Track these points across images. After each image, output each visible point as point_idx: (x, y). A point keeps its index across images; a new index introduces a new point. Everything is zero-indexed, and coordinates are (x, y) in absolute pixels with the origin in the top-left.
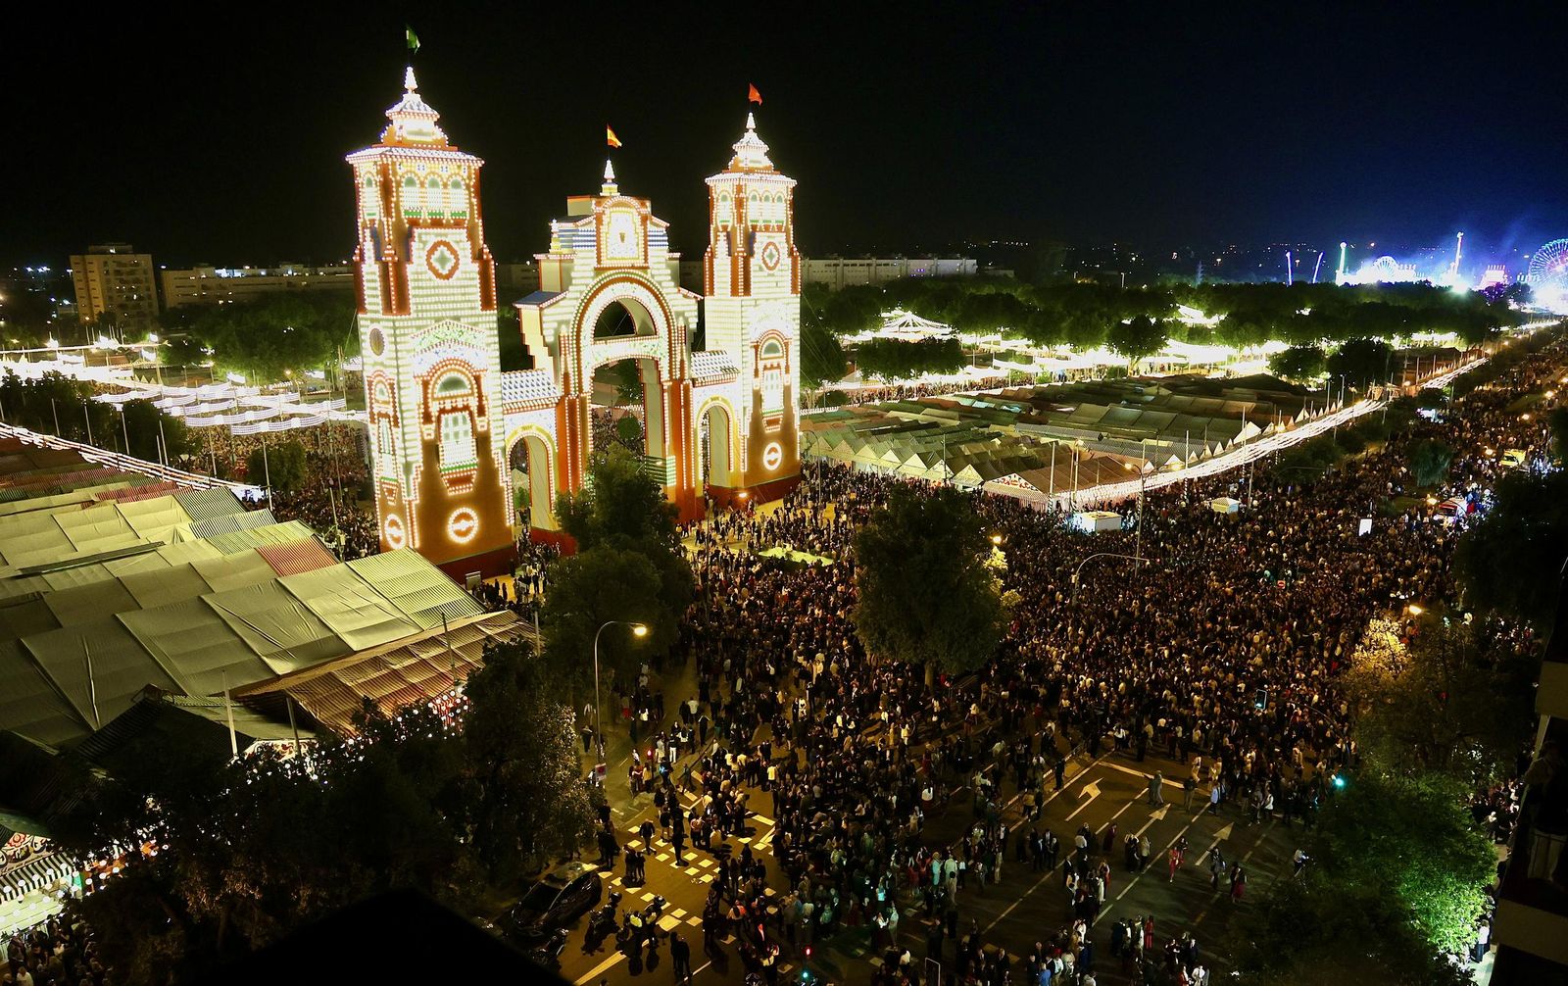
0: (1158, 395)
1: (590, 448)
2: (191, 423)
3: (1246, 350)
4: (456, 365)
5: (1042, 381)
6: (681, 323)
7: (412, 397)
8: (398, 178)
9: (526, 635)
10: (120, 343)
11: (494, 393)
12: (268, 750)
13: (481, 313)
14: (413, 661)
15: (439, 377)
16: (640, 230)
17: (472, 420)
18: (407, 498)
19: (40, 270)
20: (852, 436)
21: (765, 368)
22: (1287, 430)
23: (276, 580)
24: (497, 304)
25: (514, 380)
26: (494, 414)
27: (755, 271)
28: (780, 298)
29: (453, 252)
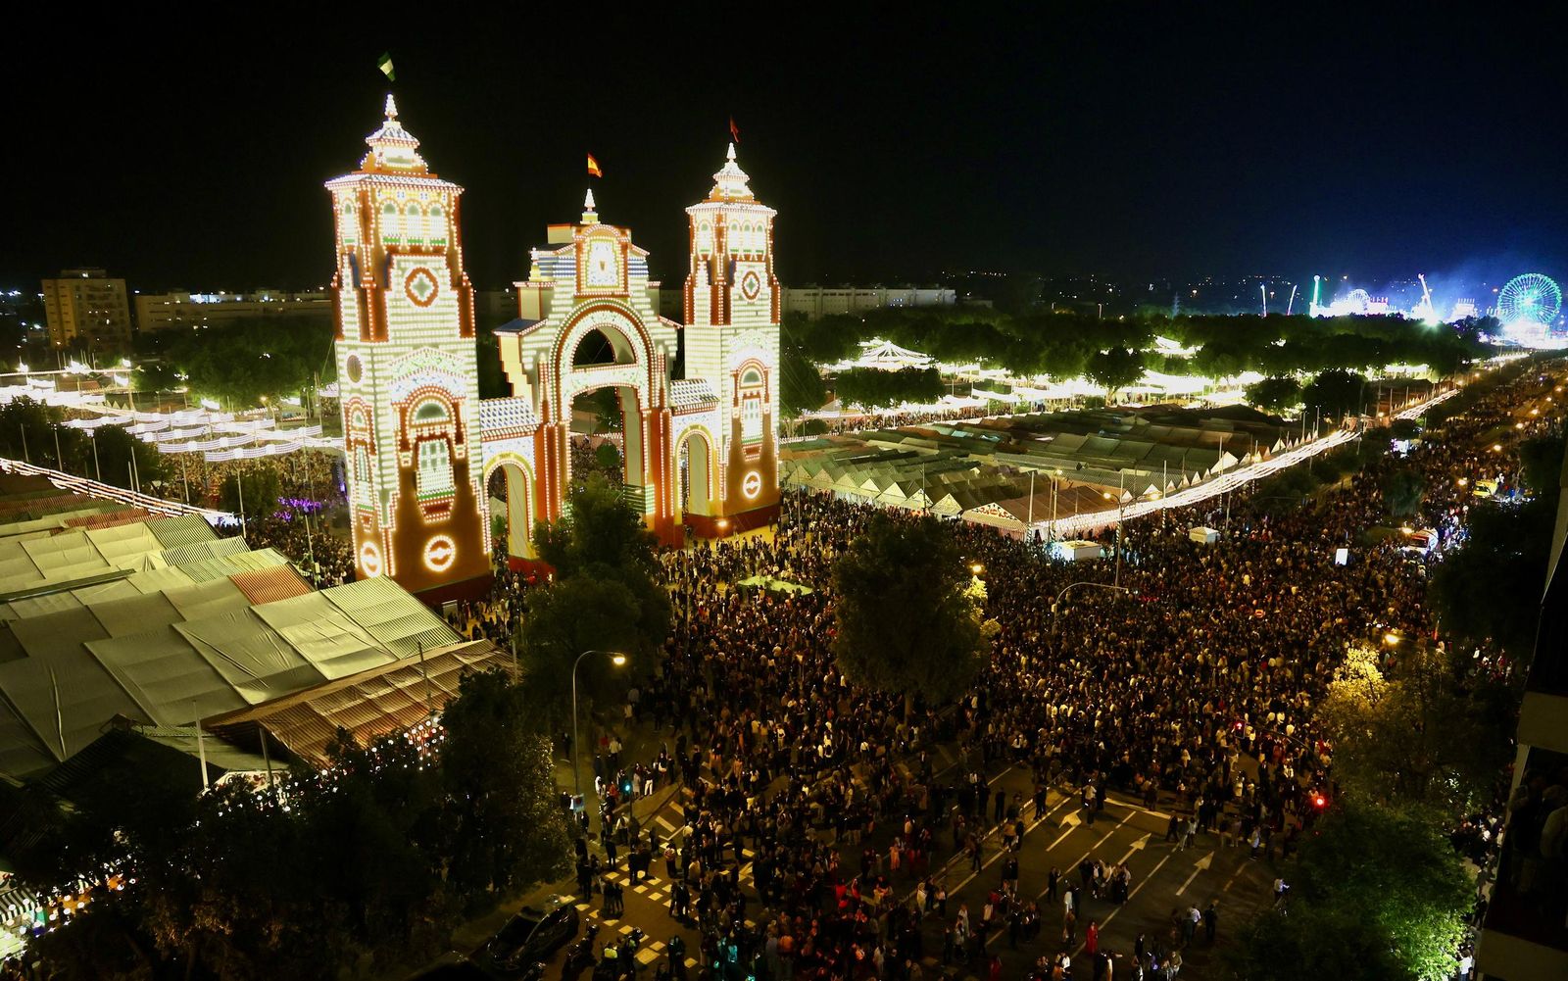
0: (1135, 425)
1: (569, 477)
2: (163, 449)
3: (1223, 381)
4: (434, 392)
5: (1021, 411)
6: (661, 351)
7: (389, 423)
8: (377, 205)
9: (504, 664)
10: (92, 368)
11: (472, 421)
12: (239, 781)
13: (460, 340)
14: (388, 690)
15: (416, 405)
16: (620, 258)
17: (450, 447)
18: (383, 526)
19: (11, 294)
20: (831, 465)
21: (745, 397)
22: (1263, 460)
23: (250, 609)
24: (476, 332)
25: (491, 408)
26: (472, 441)
27: (735, 300)
28: (759, 327)
29: (432, 279)
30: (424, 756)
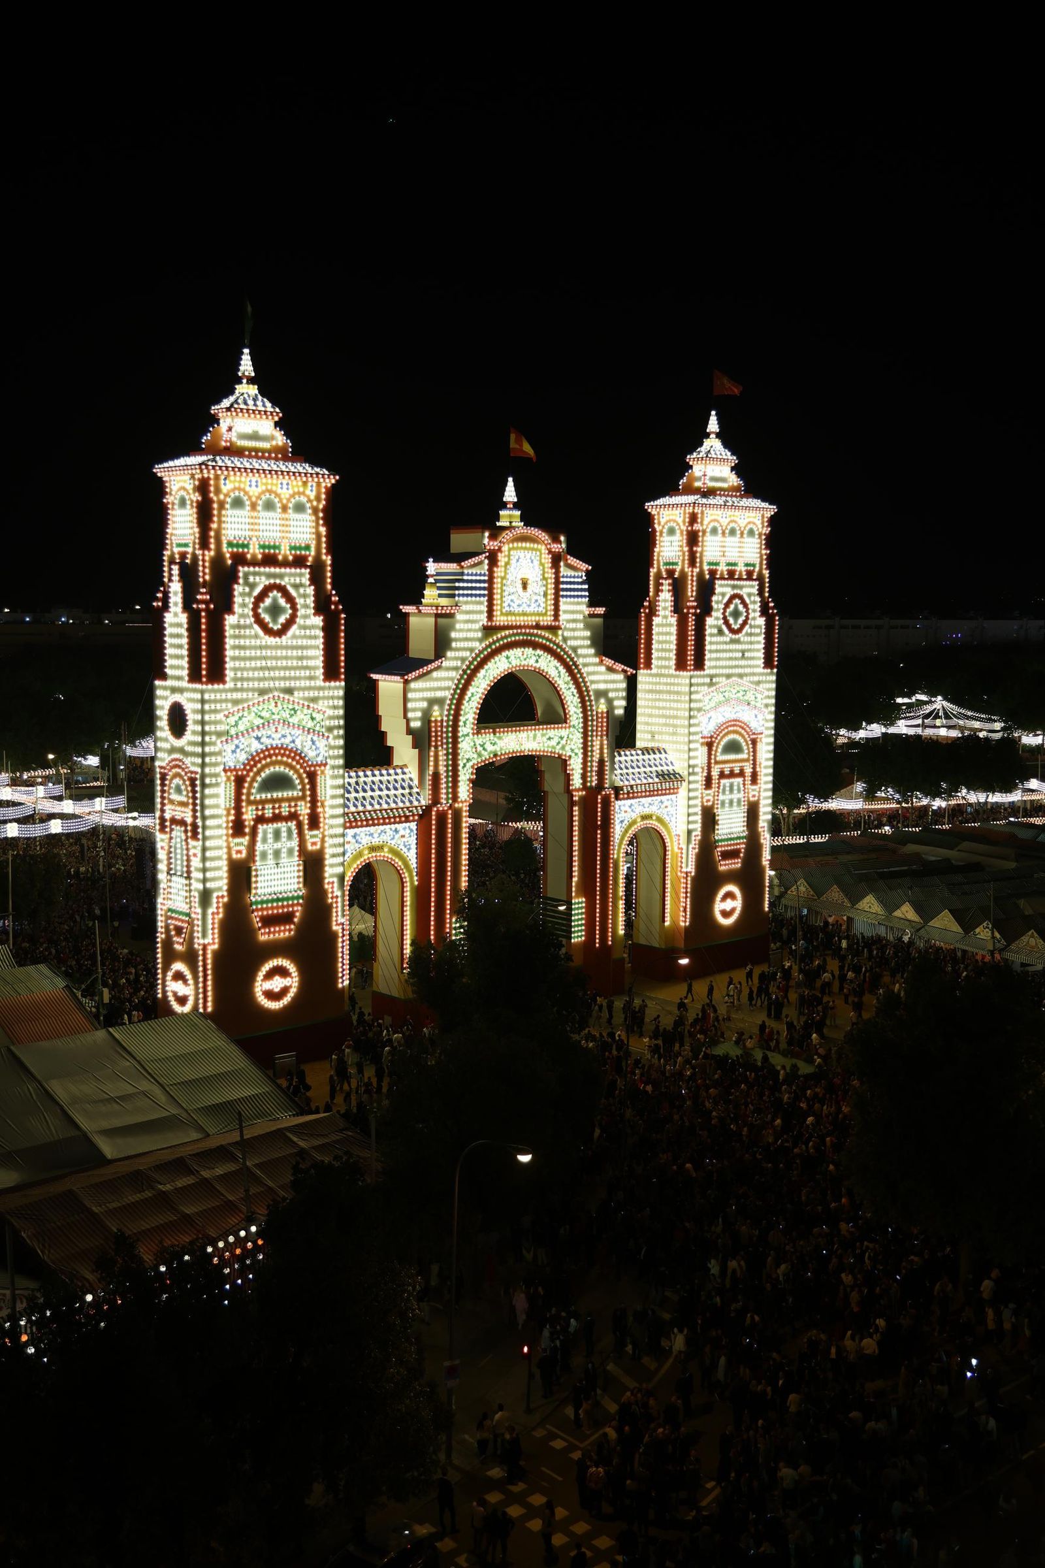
1: (464, 883)
4: (283, 755)
6: (603, 707)
7: (220, 797)
8: (222, 497)
9: (358, 1151)
11: (333, 797)
13: (322, 684)
14: (190, 1180)
15: (258, 773)
16: (550, 574)
18: (201, 941)
20: (848, 879)
21: (722, 775)
23: (9, 1049)
24: (346, 673)
25: (362, 780)
26: (332, 827)
27: (712, 635)
28: (746, 675)
29: (290, 599)
30: (233, 1285)
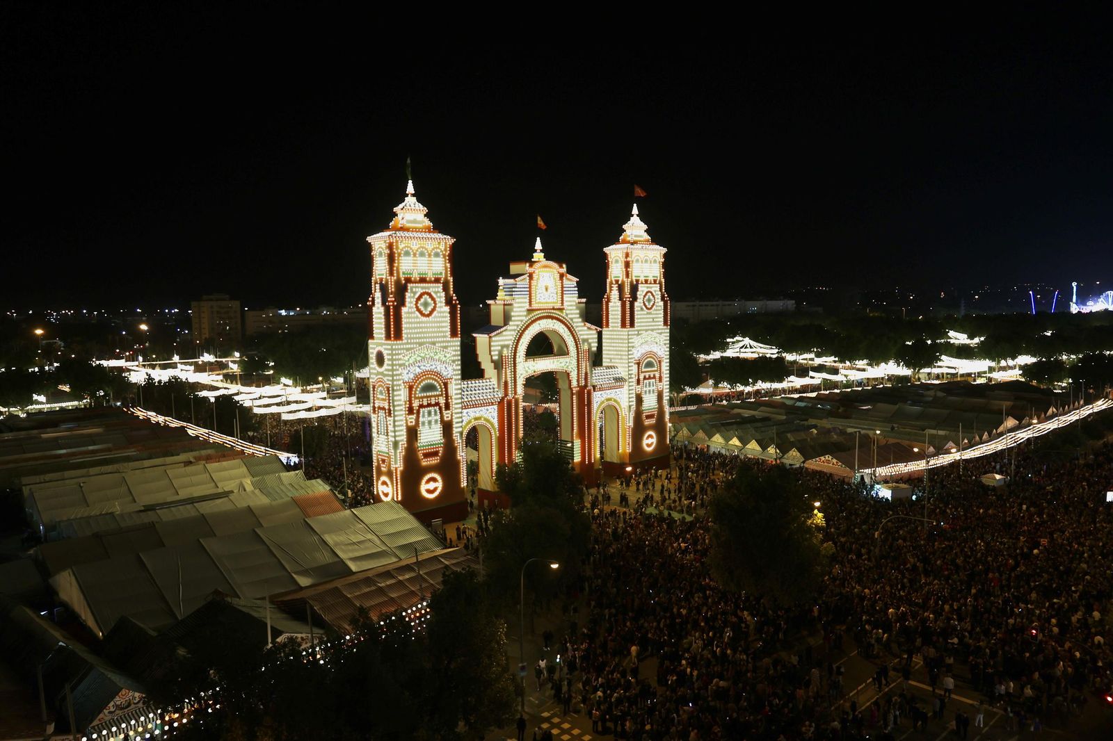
0: (935, 397)
1: (521, 434)
2: (256, 411)
3: (1003, 363)
4: (431, 375)
5: (846, 386)
6: (586, 347)
7: (402, 396)
8: (399, 251)
9: (473, 565)
10: (216, 357)
11: (456, 394)
12: (291, 640)
13: (449, 339)
14: (393, 581)
15: (419, 384)
16: (559, 283)
17: (441, 413)
18: (394, 466)
19: (173, 311)
20: (707, 427)
21: (645, 378)
22: (1039, 423)
23: (304, 520)
24: (461, 334)
25: (470, 385)
26: (456, 409)
27: (638, 311)
28: (655, 329)
29: (433, 299)
30: (416, 630)
